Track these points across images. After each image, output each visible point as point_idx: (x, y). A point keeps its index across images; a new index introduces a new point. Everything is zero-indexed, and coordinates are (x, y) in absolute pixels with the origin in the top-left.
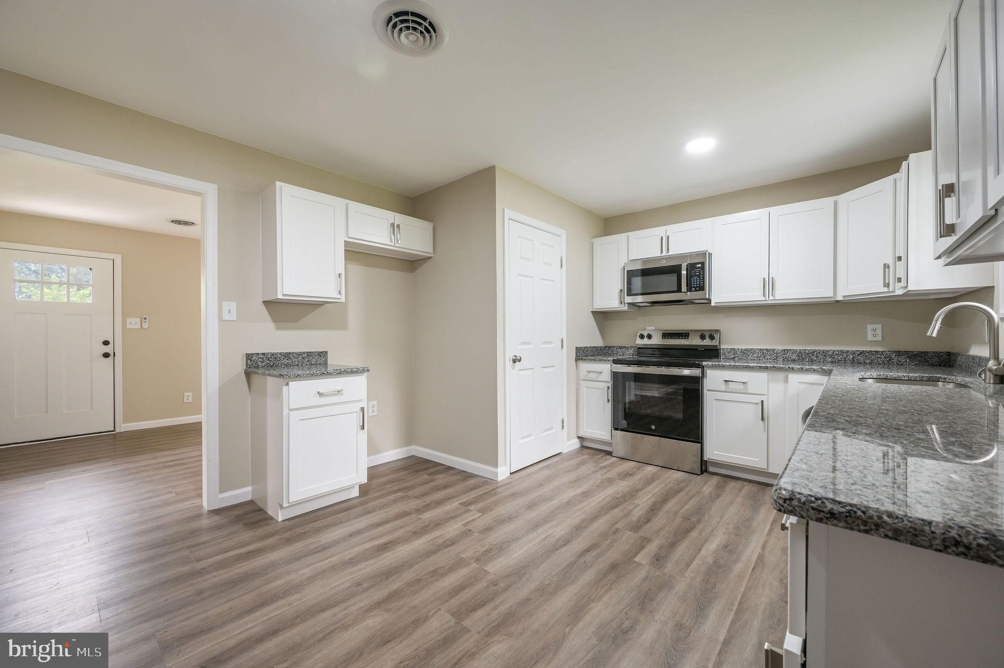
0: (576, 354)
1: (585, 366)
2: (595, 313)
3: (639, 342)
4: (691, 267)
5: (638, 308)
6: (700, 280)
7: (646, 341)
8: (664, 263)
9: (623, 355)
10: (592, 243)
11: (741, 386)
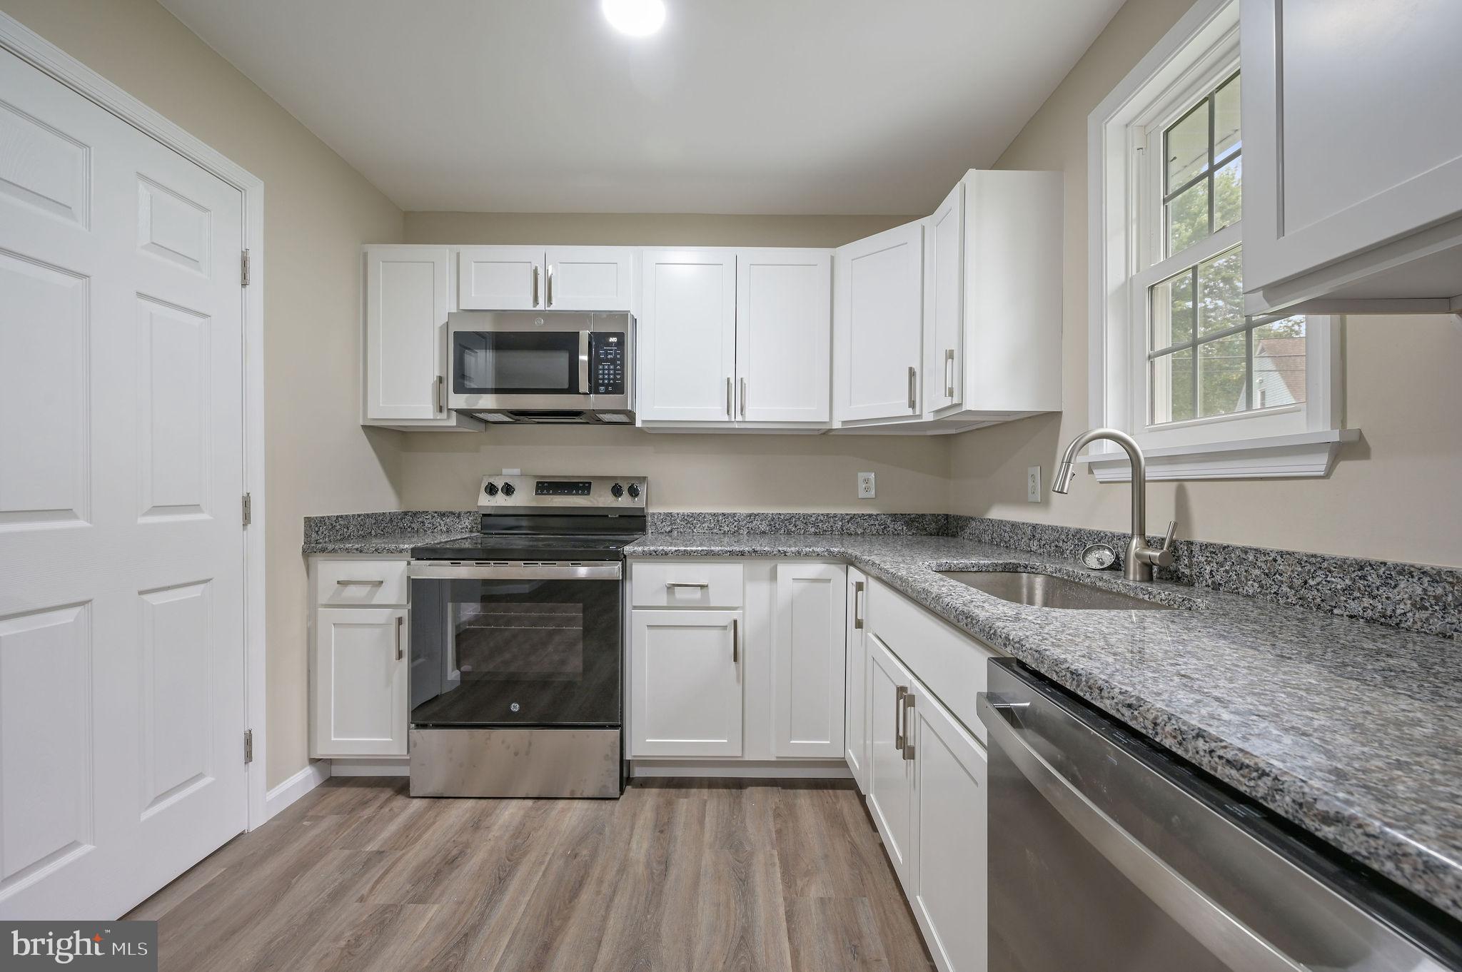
0: (307, 535)
1: (332, 570)
2: (368, 429)
3: (486, 501)
4: (598, 340)
5: (483, 425)
6: (615, 369)
7: (500, 500)
8: (539, 326)
9: (448, 531)
10: (365, 255)
11: (697, 594)
